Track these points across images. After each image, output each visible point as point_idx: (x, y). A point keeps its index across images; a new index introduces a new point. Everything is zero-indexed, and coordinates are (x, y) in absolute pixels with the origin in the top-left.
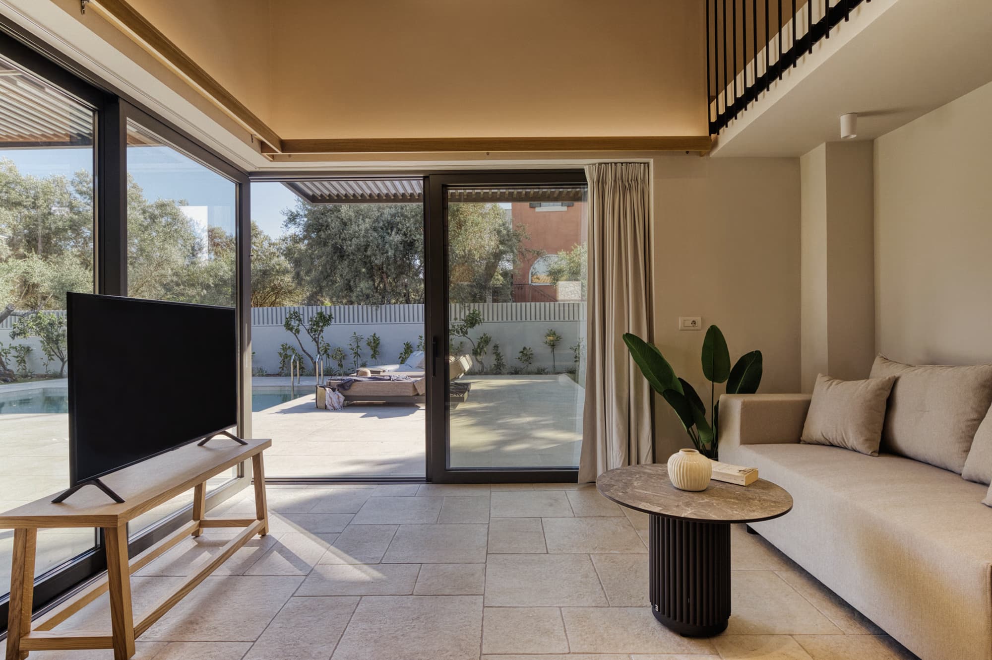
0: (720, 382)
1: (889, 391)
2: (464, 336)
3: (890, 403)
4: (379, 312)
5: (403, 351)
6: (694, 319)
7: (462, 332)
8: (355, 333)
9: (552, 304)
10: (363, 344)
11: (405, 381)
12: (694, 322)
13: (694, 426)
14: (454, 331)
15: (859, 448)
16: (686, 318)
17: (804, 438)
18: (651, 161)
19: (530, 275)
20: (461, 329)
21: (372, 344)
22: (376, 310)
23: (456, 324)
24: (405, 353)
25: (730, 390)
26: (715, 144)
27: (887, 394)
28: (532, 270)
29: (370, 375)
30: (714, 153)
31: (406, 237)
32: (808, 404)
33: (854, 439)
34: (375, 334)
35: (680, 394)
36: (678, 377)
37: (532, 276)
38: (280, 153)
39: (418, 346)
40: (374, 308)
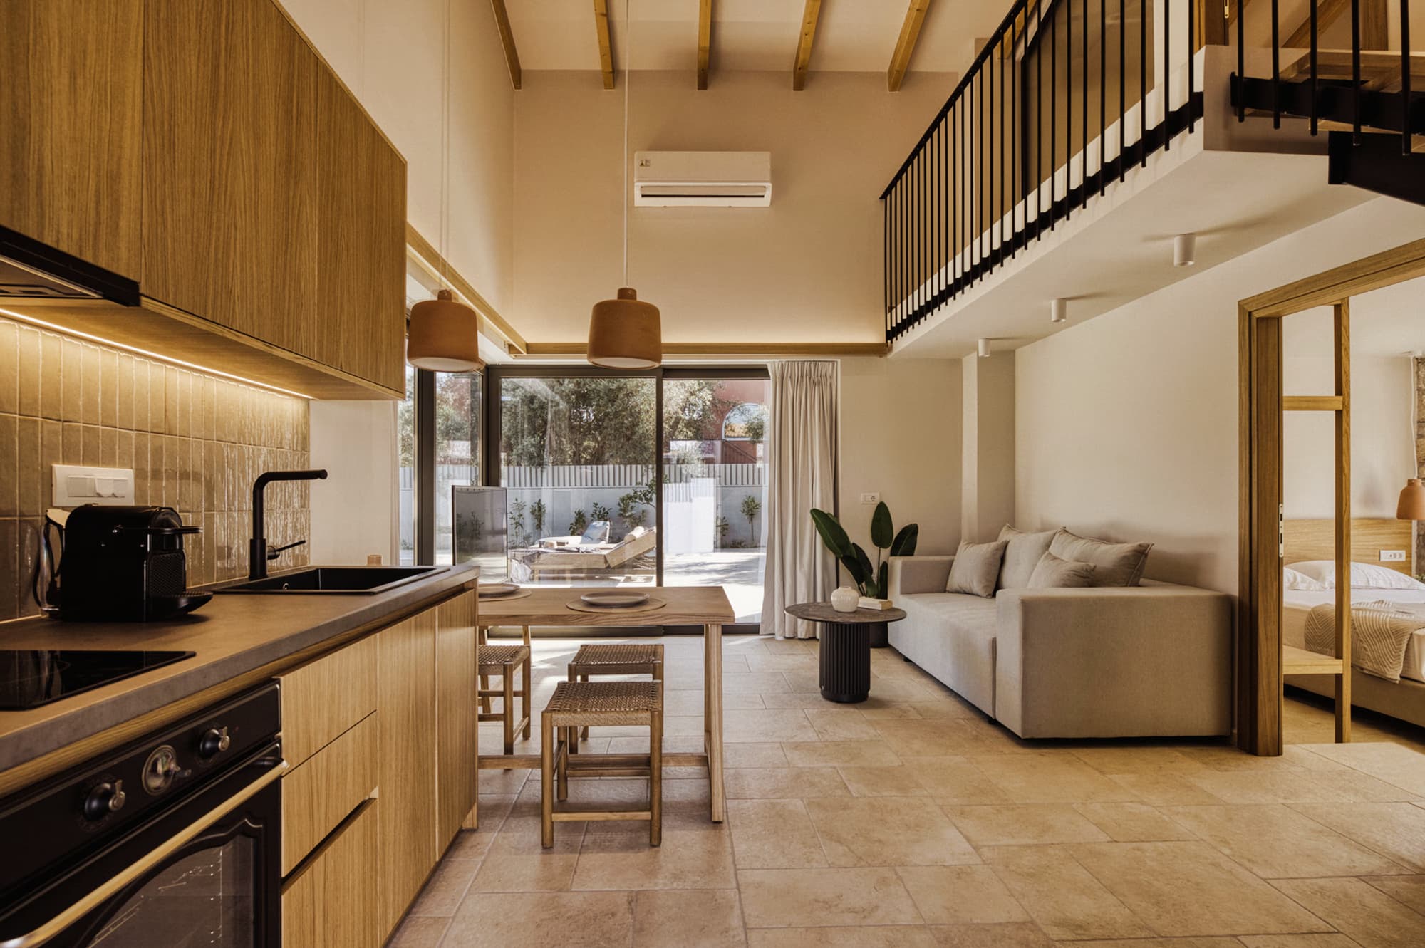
0: (886, 548)
1: (1002, 552)
2: (648, 503)
3: (1003, 560)
4: (545, 474)
5: (573, 520)
6: (873, 494)
7: (646, 499)
8: (517, 500)
9: (751, 465)
10: (527, 513)
11: (594, 553)
12: (873, 497)
13: (863, 584)
14: (636, 498)
15: (979, 593)
16: (867, 494)
17: (948, 589)
18: (839, 361)
19: (723, 429)
20: (644, 495)
21: (537, 512)
22: (542, 471)
23: (638, 490)
24: (576, 523)
25: (893, 553)
26: (891, 350)
27: (1001, 552)
28: (726, 422)
29: (556, 547)
30: (890, 356)
31: (579, 387)
32: (951, 562)
33: (977, 588)
34: (540, 501)
35: (853, 558)
36: (851, 542)
37: (726, 427)
38: (525, 354)
39: (592, 515)
40: (539, 469)
